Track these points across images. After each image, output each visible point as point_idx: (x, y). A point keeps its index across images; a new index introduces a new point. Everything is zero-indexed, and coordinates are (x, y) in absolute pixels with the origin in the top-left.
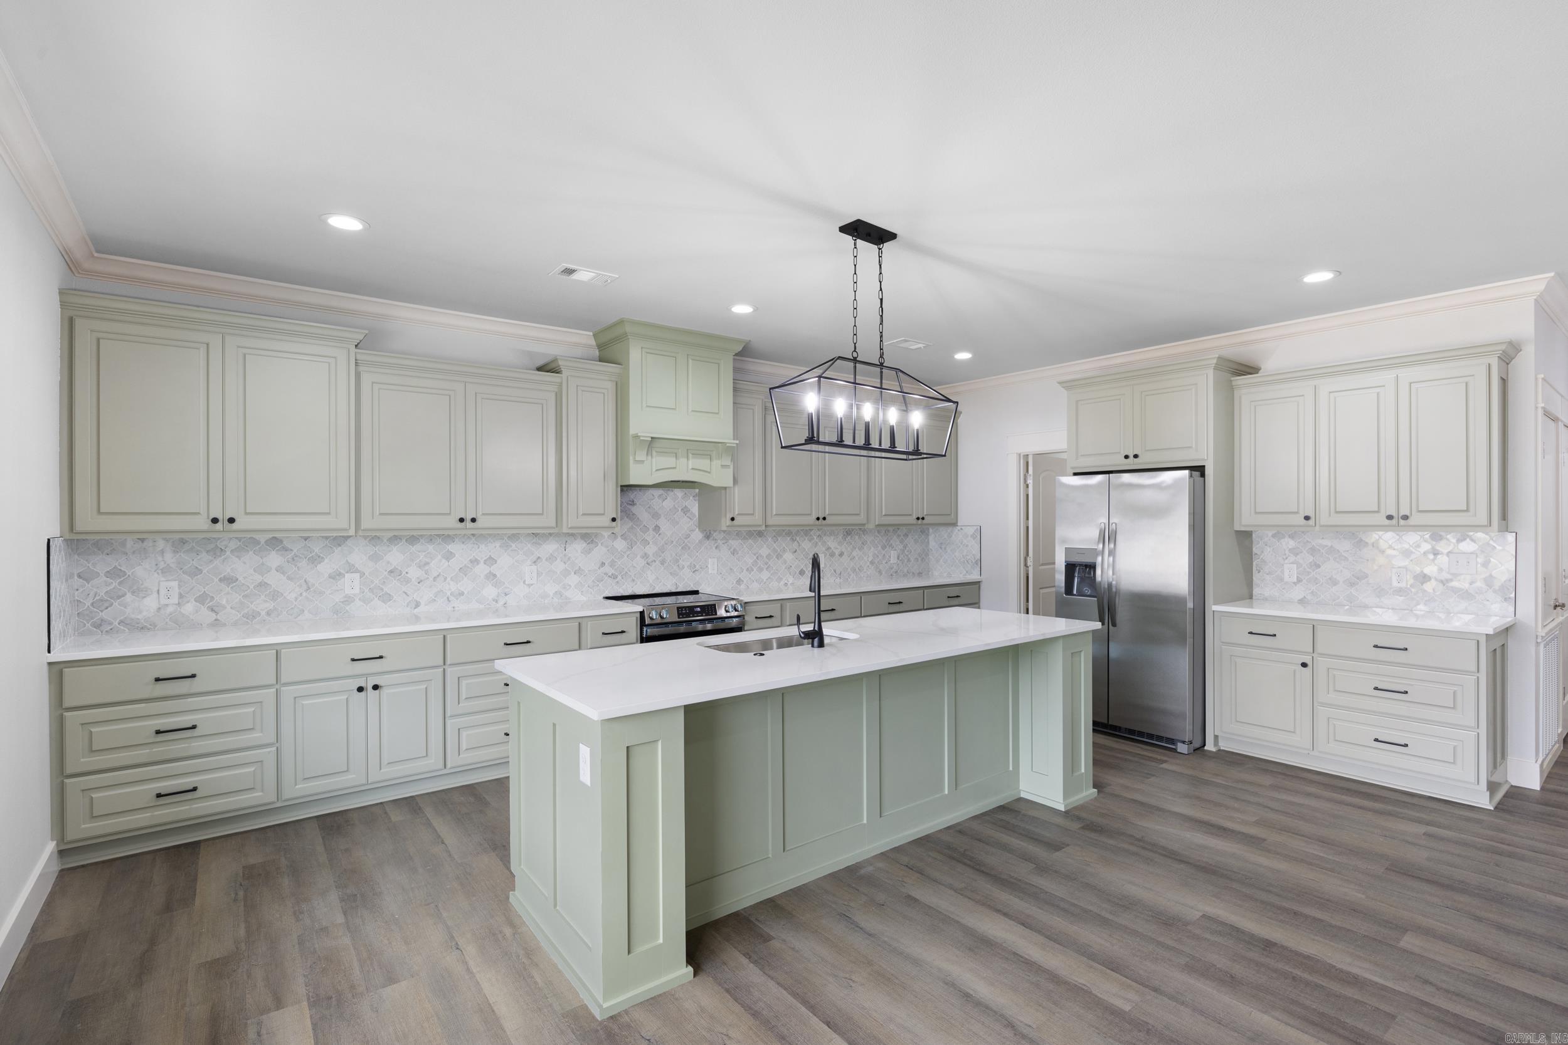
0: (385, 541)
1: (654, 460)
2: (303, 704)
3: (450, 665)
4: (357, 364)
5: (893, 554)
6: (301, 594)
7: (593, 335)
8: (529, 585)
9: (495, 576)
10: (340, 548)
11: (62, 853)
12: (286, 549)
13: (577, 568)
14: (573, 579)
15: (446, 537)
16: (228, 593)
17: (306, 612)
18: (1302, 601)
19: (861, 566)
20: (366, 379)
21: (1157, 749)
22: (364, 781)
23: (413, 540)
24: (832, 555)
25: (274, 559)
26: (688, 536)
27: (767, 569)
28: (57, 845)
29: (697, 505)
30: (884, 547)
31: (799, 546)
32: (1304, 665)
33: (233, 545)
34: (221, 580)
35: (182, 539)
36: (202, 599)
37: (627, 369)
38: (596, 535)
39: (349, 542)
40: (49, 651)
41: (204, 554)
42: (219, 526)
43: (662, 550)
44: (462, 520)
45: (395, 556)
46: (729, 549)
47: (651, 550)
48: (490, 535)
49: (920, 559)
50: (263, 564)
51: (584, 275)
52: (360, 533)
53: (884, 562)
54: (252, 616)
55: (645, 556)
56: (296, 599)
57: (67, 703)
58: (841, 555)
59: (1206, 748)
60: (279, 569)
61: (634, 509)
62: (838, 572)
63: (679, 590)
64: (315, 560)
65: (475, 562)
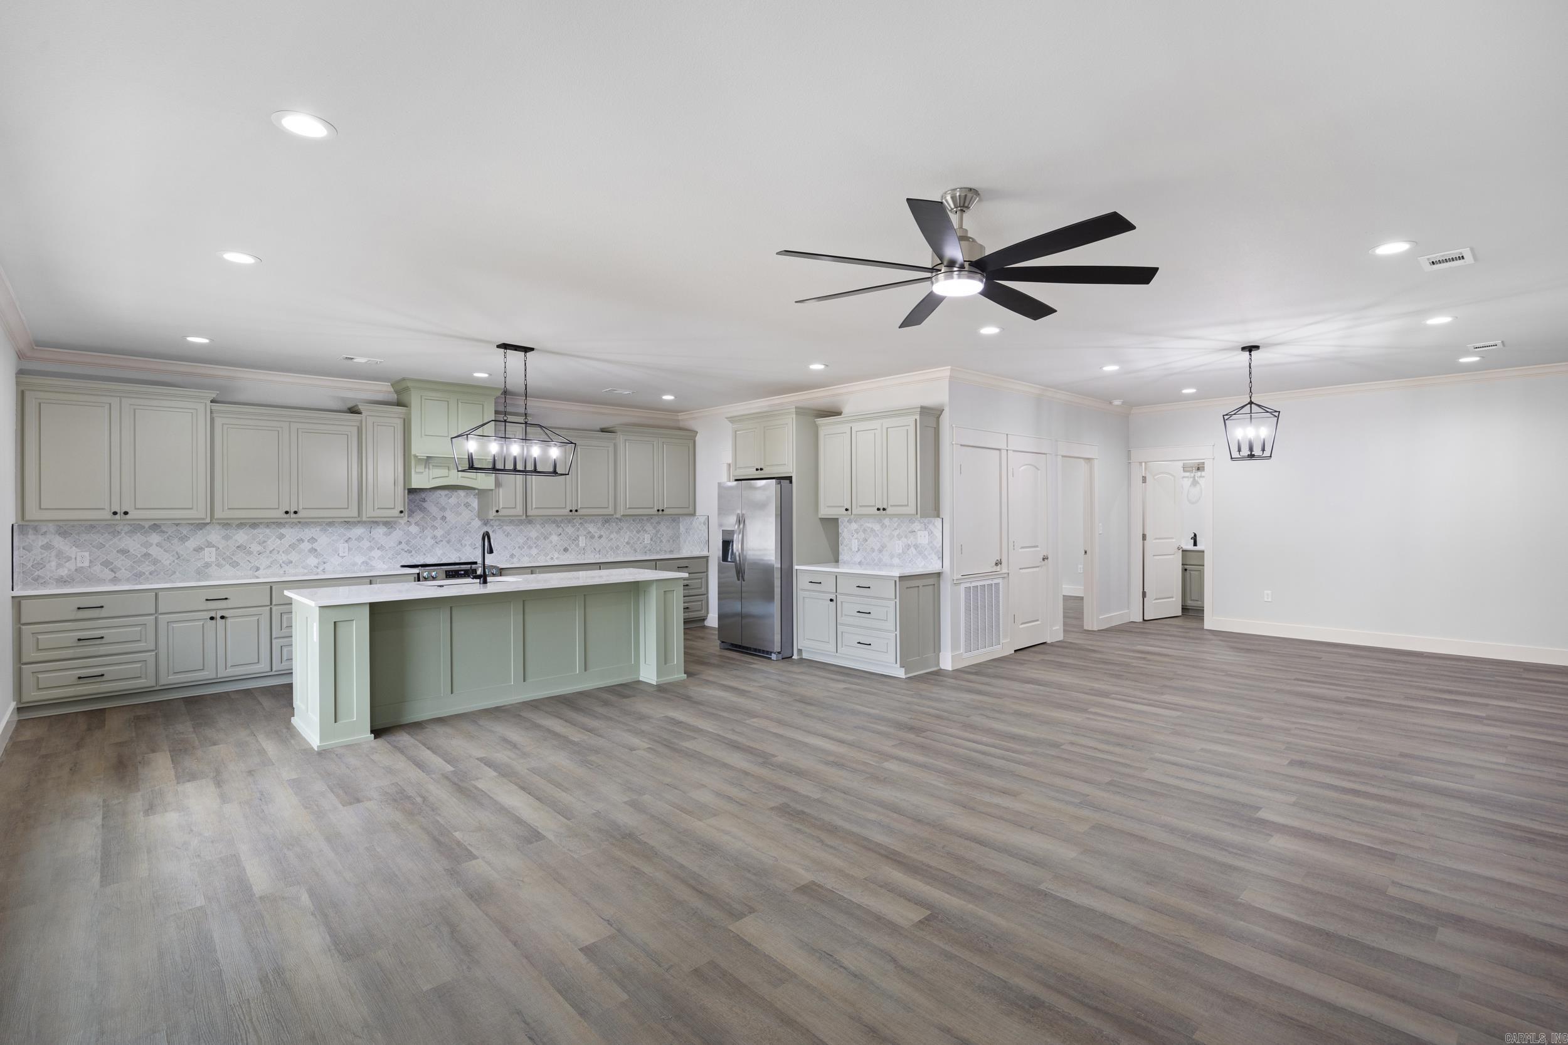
0: (234, 526)
1: (431, 471)
2: (173, 627)
3: (275, 605)
4: (211, 412)
5: (647, 537)
6: (174, 561)
7: (391, 385)
8: (343, 557)
9: (316, 550)
10: (201, 531)
11: (19, 710)
12: (164, 532)
13: (380, 545)
14: (376, 553)
15: (279, 524)
16: (123, 560)
17: (177, 573)
18: (860, 563)
19: (618, 545)
20: (218, 422)
21: (757, 658)
22: (214, 676)
23: (254, 525)
24: (592, 537)
25: (155, 538)
26: (470, 523)
27: (535, 547)
28: (17, 704)
29: (477, 501)
30: (638, 532)
31: (564, 530)
32: (831, 600)
33: (126, 529)
34: (118, 552)
35: (92, 525)
36: (106, 564)
37: (410, 410)
38: (395, 523)
39: (208, 527)
40: (13, 590)
41: (107, 534)
42: (117, 517)
43: (448, 533)
44: (287, 512)
45: (241, 536)
46: (504, 533)
47: (439, 533)
48: (312, 522)
49: (671, 541)
50: (147, 541)
51: (359, 360)
52: (214, 521)
53: (639, 543)
54: (141, 574)
55: (434, 537)
56: (170, 564)
57: (23, 621)
58: (600, 537)
59: (793, 657)
60: (158, 545)
61: (425, 505)
62: (597, 550)
63: (462, 561)
64: (184, 539)
65: (301, 540)
